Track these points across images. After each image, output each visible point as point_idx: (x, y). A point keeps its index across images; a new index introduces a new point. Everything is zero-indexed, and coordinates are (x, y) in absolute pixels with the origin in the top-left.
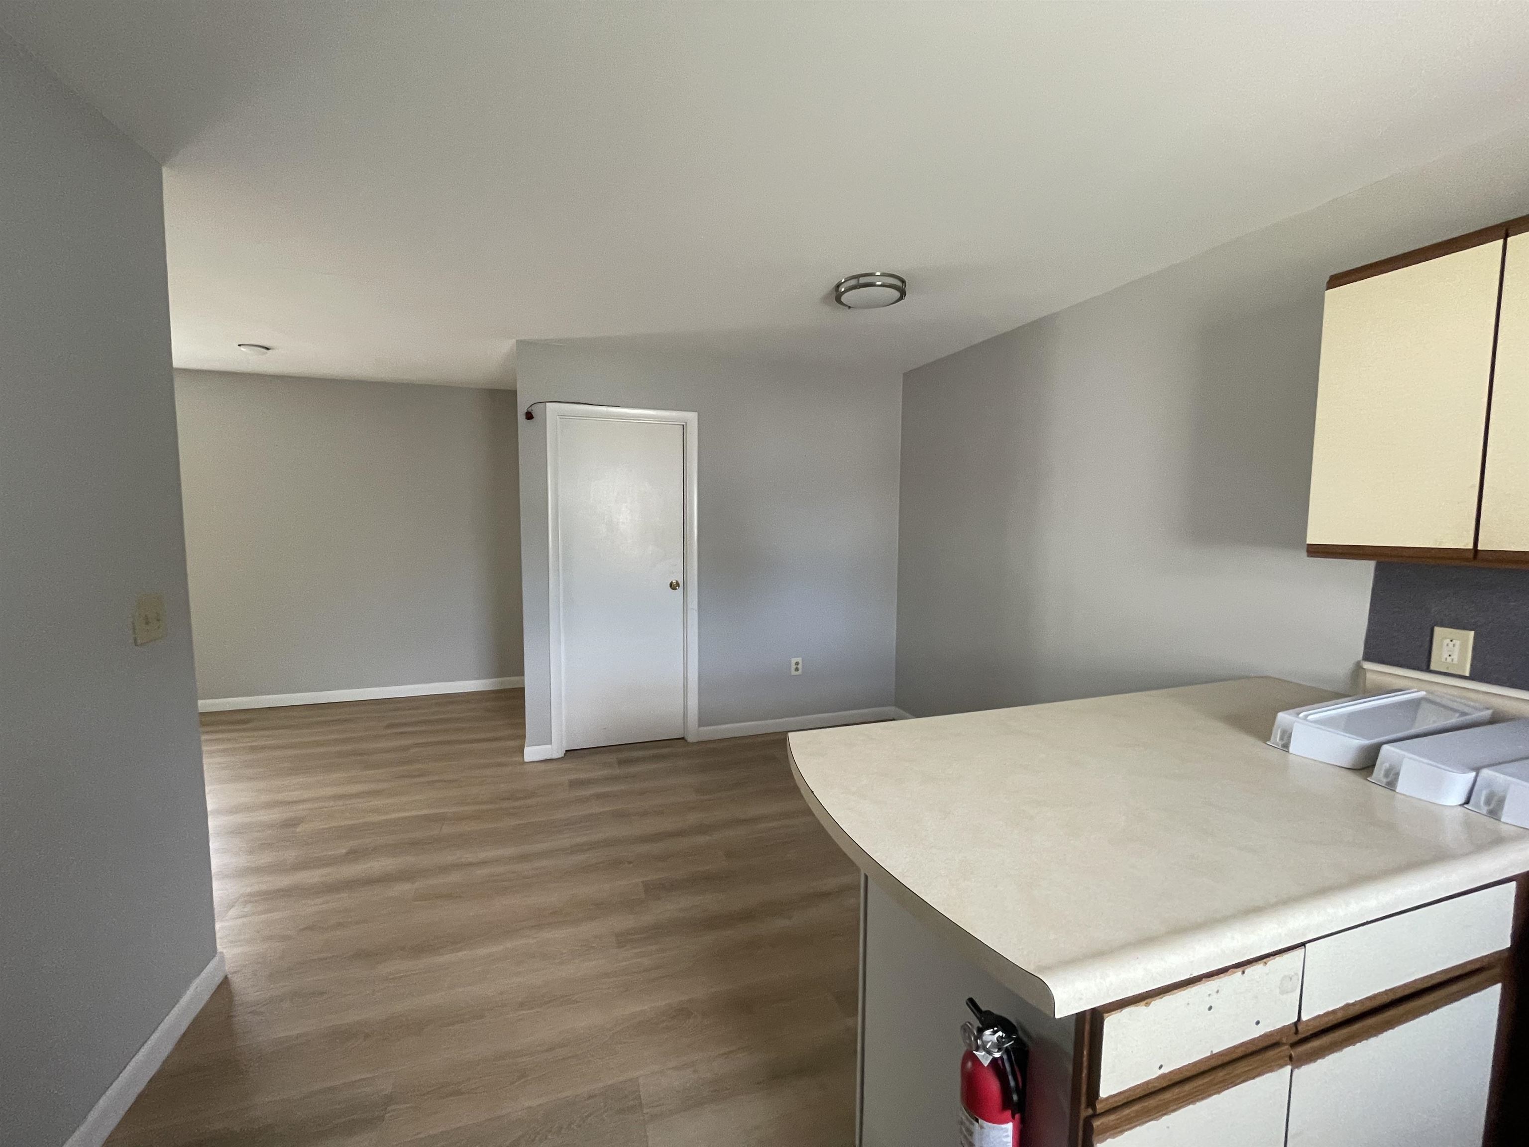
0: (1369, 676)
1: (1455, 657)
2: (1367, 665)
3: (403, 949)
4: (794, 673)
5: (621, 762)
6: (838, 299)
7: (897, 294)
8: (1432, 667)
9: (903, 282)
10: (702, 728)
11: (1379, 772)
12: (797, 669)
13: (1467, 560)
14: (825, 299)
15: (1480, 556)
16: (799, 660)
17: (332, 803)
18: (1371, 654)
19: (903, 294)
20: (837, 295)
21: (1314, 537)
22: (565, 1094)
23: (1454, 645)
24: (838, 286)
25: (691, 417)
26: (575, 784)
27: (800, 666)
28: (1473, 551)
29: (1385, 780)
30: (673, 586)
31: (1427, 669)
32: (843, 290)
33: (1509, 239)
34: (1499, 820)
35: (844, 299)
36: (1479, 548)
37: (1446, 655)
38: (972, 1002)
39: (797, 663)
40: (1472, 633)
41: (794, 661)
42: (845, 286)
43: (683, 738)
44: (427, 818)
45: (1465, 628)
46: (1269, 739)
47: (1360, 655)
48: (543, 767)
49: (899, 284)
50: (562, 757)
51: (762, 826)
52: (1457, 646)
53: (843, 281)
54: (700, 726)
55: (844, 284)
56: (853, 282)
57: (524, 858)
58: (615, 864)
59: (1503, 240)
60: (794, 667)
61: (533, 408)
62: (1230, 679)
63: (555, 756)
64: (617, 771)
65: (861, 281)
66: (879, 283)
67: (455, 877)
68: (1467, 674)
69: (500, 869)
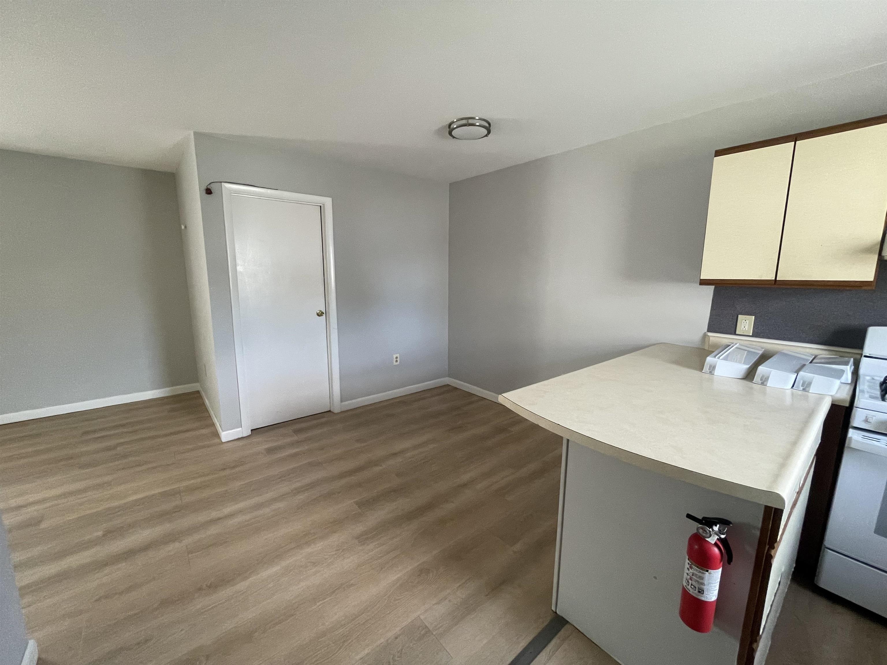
0: (711, 338)
1: (747, 327)
2: (710, 334)
3: (200, 589)
4: (395, 363)
5: (297, 432)
6: (450, 133)
7: (485, 132)
8: (737, 333)
9: (489, 124)
10: (343, 403)
11: (757, 378)
12: (397, 361)
13: (771, 284)
14: (439, 132)
15: (777, 283)
16: (398, 355)
17: (63, 501)
18: (711, 329)
19: (489, 132)
20: (450, 129)
21: (704, 276)
22: (379, 642)
23: (746, 323)
24: (450, 125)
25: (328, 202)
26: (270, 451)
27: (398, 359)
28: (774, 281)
29: (761, 382)
30: (320, 314)
31: (735, 333)
32: (455, 126)
33: (797, 142)
34: (808, 392)
35: (453, 133)
36: (777, 279)
37: (743, 327)
38: (689, 516)
39: (397, 358)
40: (754, 317)
41: (395, 356)
42: (457, 124)
43: (330, 411)
44: (164, 495)
45: (751, 315)
46: (702, 370)
47: (706, 331)
48: (241, 443)
49: (487, 125)
50: (250, 435)
51: (409, 454)
52: (748, 323)
53: (455, 120)
54: (342, 401)
55: (456, 123)
56: (464, 122)
57: (259, 506)
58: (329, 496)
59: (794, 142)
60: (395, 360)
61: (212, 185)
62: (650, 346)
63: (245, 435)
64: (295, 438)
65: (468, 122)
66: (478, 124)
67: (213, 530)
68: (751, 335)
69: (248, 517)
